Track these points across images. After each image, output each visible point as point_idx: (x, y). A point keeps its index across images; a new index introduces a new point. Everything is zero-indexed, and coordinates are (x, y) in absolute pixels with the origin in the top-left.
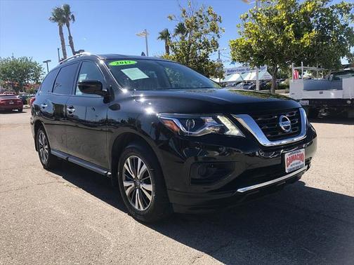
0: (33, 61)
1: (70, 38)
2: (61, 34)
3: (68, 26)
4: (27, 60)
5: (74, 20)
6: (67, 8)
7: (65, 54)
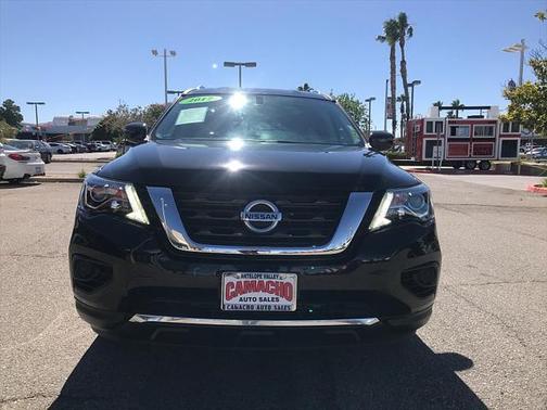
0: (354, 100)
1: (403, 63)
2: (393, 58)
3: (402, 45)
4: (347, 98)
5: (411, 35)
6: (403, 18)
7: (393, 88)
